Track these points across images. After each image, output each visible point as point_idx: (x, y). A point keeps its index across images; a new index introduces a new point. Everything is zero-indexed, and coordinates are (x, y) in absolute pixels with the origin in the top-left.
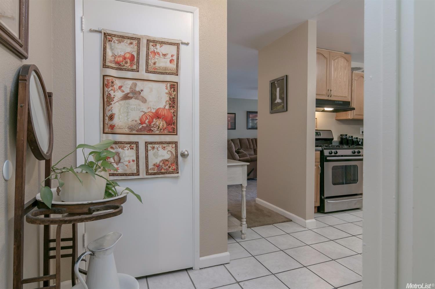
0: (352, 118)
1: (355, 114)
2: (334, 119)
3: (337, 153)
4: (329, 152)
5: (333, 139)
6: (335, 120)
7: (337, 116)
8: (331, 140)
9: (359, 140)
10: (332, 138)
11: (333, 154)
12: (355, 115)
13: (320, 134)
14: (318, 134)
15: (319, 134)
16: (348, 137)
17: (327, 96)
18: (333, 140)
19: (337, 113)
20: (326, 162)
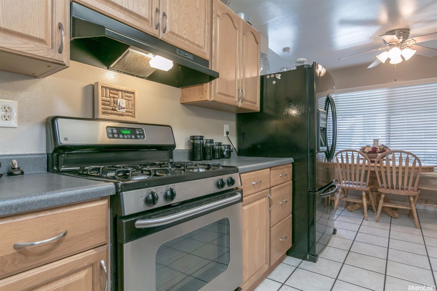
0: (212, 99)
1: (217, 92)
2: (178, 102)
3: (173, 195)
4: (143, 198)
5: (174, 146)
6: (180, 105)
7: (183, 96)
8: (170, 148)
9: (223, 147)
10: (173, 143)
11: (161, 202)
12: (219, 93)
13: (143, 134)
14: (136, 135)
15: (140, 134)
16: (205, 141)
17: (154, 27)
18: (176, 149)
19: (184, 90)
20: (129, 239)
